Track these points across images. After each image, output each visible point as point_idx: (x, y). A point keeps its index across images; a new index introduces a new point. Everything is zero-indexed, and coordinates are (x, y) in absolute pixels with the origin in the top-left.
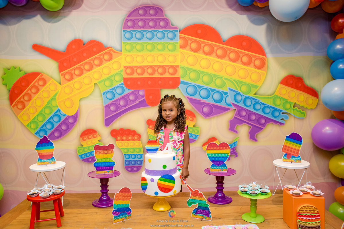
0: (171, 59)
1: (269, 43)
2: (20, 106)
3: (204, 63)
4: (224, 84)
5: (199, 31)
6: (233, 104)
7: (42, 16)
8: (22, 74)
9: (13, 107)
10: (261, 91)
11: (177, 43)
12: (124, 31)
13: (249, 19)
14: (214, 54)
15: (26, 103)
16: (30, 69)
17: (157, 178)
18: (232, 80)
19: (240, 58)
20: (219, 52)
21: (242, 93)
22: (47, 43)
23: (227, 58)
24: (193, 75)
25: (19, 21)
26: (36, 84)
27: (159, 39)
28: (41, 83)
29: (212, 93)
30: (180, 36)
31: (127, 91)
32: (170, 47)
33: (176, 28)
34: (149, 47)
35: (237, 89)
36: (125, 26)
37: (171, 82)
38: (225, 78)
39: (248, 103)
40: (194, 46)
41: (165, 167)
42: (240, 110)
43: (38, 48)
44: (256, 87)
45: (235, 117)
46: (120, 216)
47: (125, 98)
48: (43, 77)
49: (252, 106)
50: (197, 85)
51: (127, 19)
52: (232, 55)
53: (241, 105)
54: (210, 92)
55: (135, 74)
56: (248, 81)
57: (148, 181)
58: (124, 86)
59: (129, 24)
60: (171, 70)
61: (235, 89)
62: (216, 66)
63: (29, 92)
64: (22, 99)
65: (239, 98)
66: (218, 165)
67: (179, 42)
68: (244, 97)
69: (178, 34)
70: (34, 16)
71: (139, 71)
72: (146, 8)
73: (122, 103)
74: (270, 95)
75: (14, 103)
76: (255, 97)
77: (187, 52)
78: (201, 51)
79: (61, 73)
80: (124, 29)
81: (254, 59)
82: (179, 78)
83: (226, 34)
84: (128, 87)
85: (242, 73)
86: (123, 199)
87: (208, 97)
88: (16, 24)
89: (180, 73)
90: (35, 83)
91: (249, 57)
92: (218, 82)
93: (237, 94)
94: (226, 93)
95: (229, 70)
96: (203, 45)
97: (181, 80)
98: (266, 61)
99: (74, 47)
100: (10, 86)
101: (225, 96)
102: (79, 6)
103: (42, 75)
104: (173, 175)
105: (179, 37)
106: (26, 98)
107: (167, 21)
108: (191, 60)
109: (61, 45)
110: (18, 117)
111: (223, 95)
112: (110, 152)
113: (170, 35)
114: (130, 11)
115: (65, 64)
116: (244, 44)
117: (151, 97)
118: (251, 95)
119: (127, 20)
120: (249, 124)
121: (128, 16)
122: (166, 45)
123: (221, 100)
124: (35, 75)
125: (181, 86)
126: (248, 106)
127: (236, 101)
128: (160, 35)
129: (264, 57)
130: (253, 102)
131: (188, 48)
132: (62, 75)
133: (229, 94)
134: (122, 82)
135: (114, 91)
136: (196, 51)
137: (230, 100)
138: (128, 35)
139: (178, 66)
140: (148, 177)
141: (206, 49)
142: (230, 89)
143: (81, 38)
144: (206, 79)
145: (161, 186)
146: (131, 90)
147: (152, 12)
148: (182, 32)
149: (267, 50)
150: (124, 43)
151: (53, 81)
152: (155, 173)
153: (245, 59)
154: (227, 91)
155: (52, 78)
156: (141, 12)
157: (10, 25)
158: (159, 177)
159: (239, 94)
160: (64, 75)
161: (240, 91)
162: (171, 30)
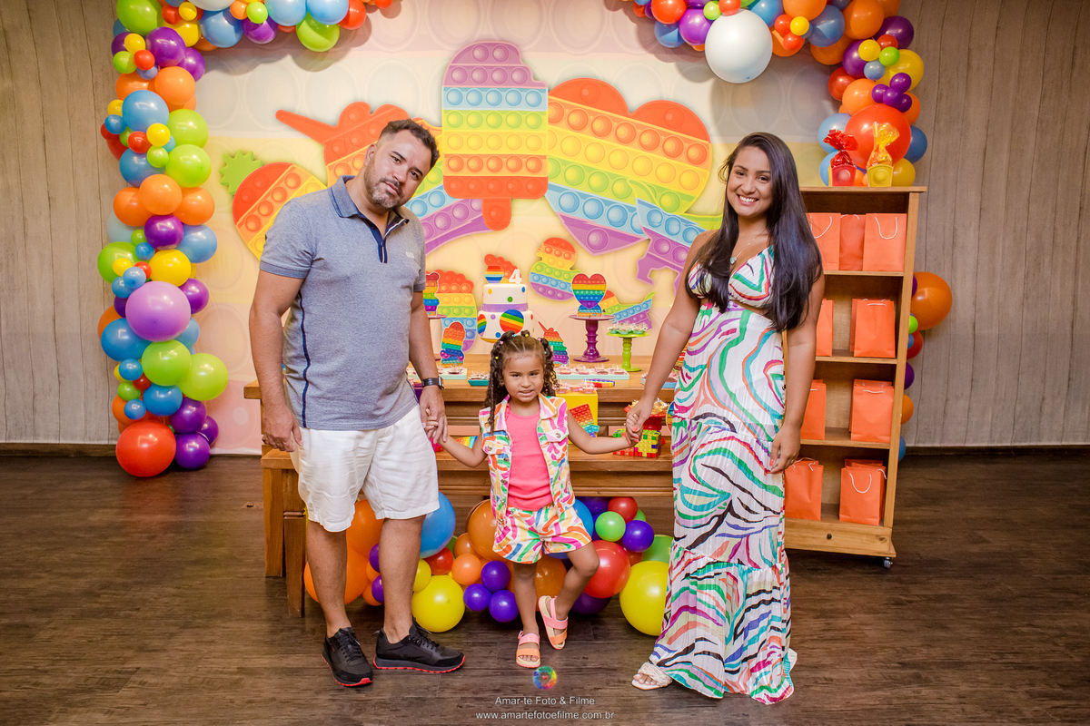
0: (532, 142)
1: (717, 117)
2: (252, 225)
3: (592, 152)
4: (629, 193)
5: (585, 92)
6: (645, 229)
7: (294, 58)
8: (256, 166)
9: (240, 226)
10: (700, 207)
11: (544, 113)
12: (445, 89)
13: (681, 70)
14: (612, 135)
15: (263, 220)
16: (271, 156)
17: (499, 315)
18: (645, 185)
19: (661, 144)
20: (622, 132)
21: (662, 210)
22: (303, 108)
23: (636, 143)
24: (571, 174)
25: (253, 67)
26: (283, 185)
27: (511, 105)
28: (291, 183)
29: (606, 208)
30: (549, 100)
31: (450, 201)
32: (531, 121)
33: (542, 85)
34: (492, 120)
35: (654, 202)
36: (448, 80)
37: (530, 187)
38: (631, 182)
39: (674, 228)
40: (574, 119)
41: (510, 299)
42: (657, 241)
43: (285, 117)
44: (690, 198)
45: (648, 255)
46: (449, 360)
47: (446, 214)
48: (295, 171)
49: (681, 234)
50: (579, 193)
51: (451, 67)
52: (646, 139)
53: (661, 231)
54: (602, 205)
55: (465, 169)
56: (674, 187)
57: (488, 319)
58: (444, 191)
59: (456, 75)
60: (531, 165)
61: (650, 203)
62: (616, 158)
63: (269, 199)
64: (256, 213)
65: (657, 218)
66: (589, 307)
67: (547, 111)
68: (666, 218)
69: (546, 96)
70: (281, 56)
71: (473, 164)
72: (487, 47)
73: (440, 223)
74: (715, 215)
75: (241, 220)
76: (686, 217)
77: (561, 129)
78: (588, 129)
79: (329, 165)
80: (446, 84)
81: (686, 145)
82: (545, 179)
83: (636, 97)
84: (453, 193)
85: (663, 172)
86: (454, 338)
87: (598, 215)
88: (247, 71)
89: (549, 170)
90: (280, 182)
91: (679, 142)
92: (619, 188)
93: (654, 210)
94: (632, 209)
95: (640, 165)
96: (591, 118)
97: (550, 182)
98: (710, 151)
99: (352, 116)
100: (235, 187)
101: (630, 214)
102: (364, 40)
103: (294, 168)
104: (523, 313)
105: (547, 102)
106: (264, 210)
107: (525, 72)
108: (568, 145)
109: (329, 113)
110: (248, 245)
111: (626, 211)
112: (433, 284)
113: (532, 98)
114: (457, 52)
115: (336, 149)
116: (669, 117)
117: (493, 213)
118: (680, 213)
119: (452, 69)
120: (674, 267)
121: (455, 61)
122: (523, 116)
123: (622, 222)
124: (279, 168)
125: (548, 194)
126: (673, 235)
127: (651, 223)
128: (512, 97)
129: (707, 142)
130: (684, 228)
131: (564, 122)
132: (330, 168)
133: (637, 211)
134: (442, 184)
135: (426, 200)
136: (577, 128)
137: (639, 221)
138: (453, 97)
139: (544, 157)
140: (487, 314)
141: (598, 125)
142: (639, 201)
143: (366, 100)
144: (595, 181)
145: (504, 324)
146: (459, 200)
147: (498, 54)
148: (553, 92)
149: (712, 130)
150: (446, 112)
151: (312, 179)
152: (497, 308)
153: (670, 146)
154: (635, 205)
155: (312, 174)
156: (478, 53)
157: (236, 74)
158: (502, 313)
159: (657, 211)
160: (334, 169)
161: (659, 206)
162: (534, 89)
